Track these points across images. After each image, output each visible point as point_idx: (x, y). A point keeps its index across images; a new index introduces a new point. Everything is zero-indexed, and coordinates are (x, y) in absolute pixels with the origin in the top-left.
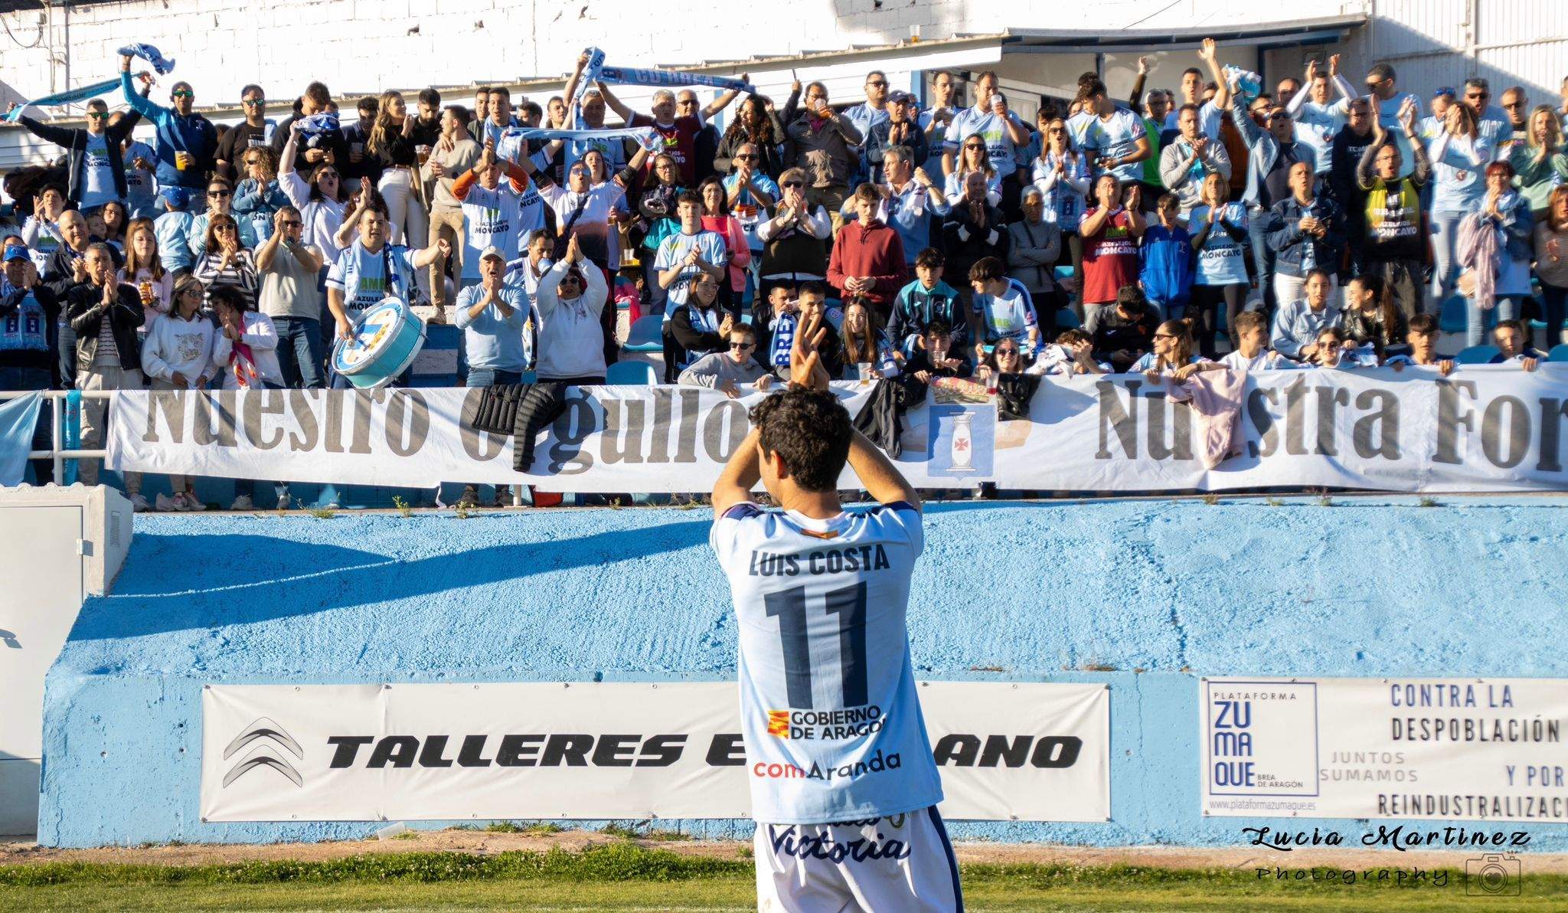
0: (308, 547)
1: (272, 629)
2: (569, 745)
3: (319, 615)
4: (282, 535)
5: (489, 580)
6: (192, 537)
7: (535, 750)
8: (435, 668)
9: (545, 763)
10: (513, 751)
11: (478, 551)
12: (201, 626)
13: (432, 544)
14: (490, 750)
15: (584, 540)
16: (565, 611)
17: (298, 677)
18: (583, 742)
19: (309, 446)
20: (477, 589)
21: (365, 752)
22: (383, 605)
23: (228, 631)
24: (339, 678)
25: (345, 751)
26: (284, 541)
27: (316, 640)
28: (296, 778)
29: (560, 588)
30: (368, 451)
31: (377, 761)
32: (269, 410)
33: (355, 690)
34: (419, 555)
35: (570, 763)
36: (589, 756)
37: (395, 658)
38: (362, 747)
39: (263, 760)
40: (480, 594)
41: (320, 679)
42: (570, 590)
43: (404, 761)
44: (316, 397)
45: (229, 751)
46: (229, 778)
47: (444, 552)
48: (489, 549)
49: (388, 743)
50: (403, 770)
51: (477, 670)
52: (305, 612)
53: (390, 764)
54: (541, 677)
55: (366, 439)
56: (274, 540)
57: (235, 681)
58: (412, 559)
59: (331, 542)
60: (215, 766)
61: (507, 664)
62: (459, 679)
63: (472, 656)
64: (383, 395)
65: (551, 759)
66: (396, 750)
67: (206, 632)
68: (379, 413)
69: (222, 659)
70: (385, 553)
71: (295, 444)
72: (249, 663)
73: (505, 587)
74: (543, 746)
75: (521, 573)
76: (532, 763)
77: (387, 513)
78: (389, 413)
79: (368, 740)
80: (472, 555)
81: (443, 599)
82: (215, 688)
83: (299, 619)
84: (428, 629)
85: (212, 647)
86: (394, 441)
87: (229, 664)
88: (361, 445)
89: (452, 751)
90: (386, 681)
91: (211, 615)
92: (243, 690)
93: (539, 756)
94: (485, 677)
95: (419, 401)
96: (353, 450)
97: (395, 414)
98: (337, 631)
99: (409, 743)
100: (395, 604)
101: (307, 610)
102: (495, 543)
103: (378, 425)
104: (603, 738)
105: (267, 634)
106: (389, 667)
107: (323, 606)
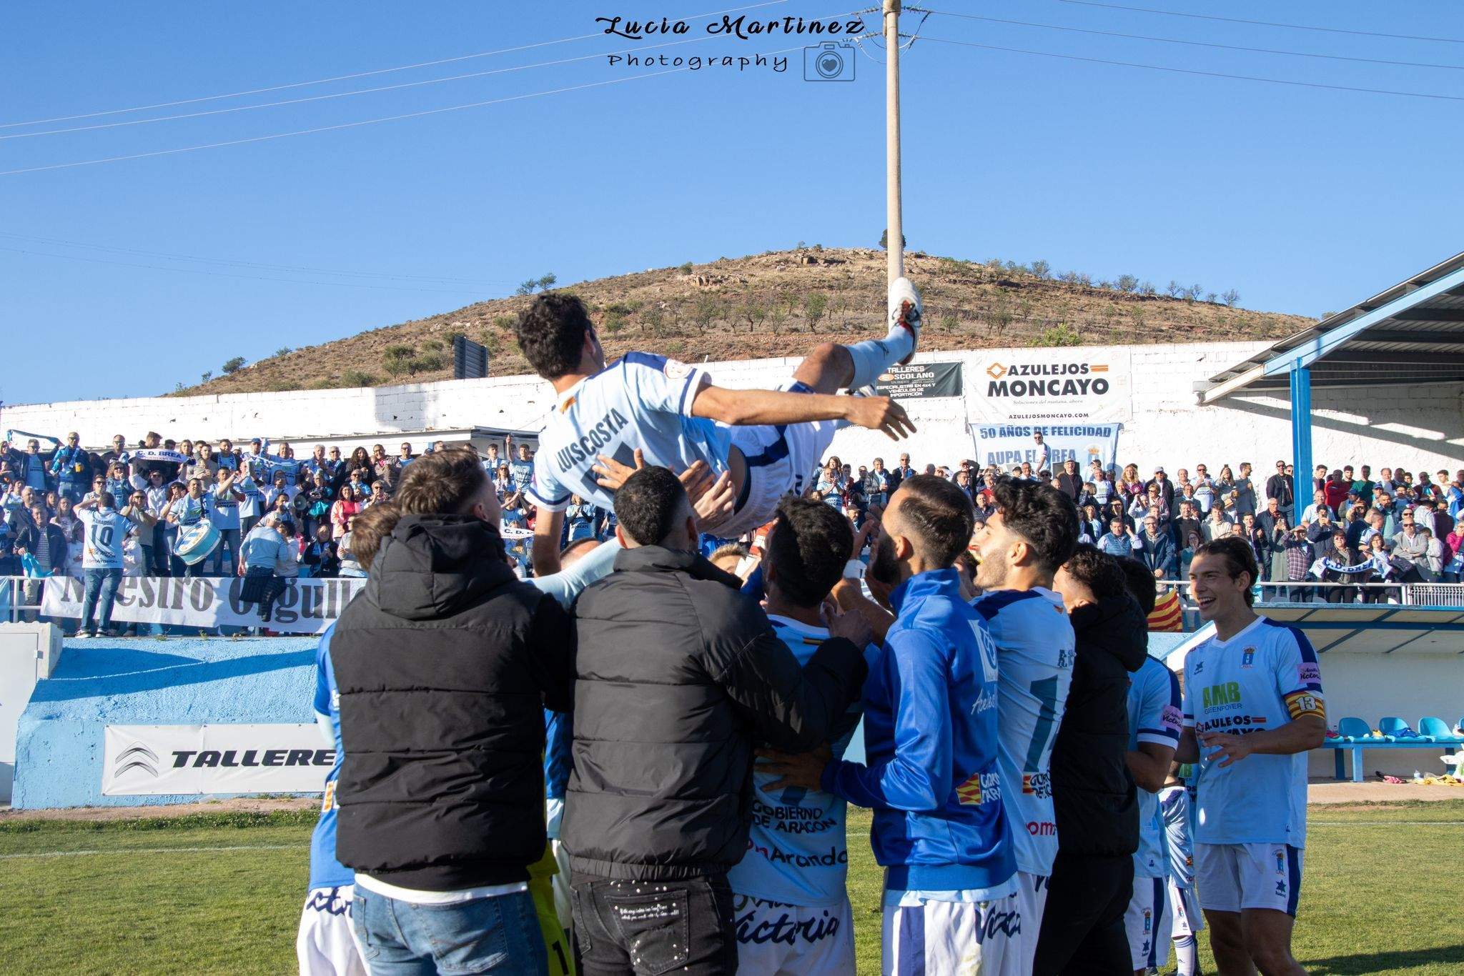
0: (156, 655)
1: (140, 696)
2: (300, 755)
3: (165, 689)
4: (141, 649)
5: (253, 672)
6: (93, 650)
7: (282, 758)
8: (229, 717)
9: (287, 764)
10: (270, 758)
11: (246, 658)
12: (101, 694)
13: (222, 654)
14: (259, 758)
15: (300, 653)
16: (295, 688)
17: (157, 721)
18: (307, 754)
19: (149, 605)
20: (247, 677)
21: (192, 759)
22: (199, 685)
23: (116, 698)
24: (179, 721)
25: (181, 759)
26: (142, 652)
27: (164, 703)
28: (155, 772)
29: (291, 677)
30: (182, 608)
31: (199, 763)
32: (128, 587)
33: (187, 728)
34: (214, 660)
35: (301, 764)
36: (310, 761)
37: (207, 711)
38: (191, 756)
39: (137, 764)
40: (250, 679)
41: (168, 722)
42: (296, 677)
43: (213, 763)
44: (154, 581)
45: (118, 759)
46: (118, 773)
47: (229, 658)
48: (252, 657)
49: (205, 754)
50: (212, 768)
51: (252, 718)
52: (157, 688)
53: (205, 765)
54: (286, 721)
55: (180, 602)
56: (137, 651)
57: (123, 723)
58: (211, 662)
59: (167, 652)
60: (110, 766)
61: (266, 714)
62: (243, 722)
63: (248, 711)
64: (190, 581)
65: (291, 762)
66: (209, 758)
67: (105, 698)
68: (187, 589)
69: (114, 712)
70: (197, 658)
71: (141, 603)
72: (129, 714)
73: (262, 675)
74: (286, 756)
75: (270, 669)
76: (280, 764)
77: (195, 639)
78: (192, 590)
79: (194, 753)
80: (243, 660)
81: (230, 682)
82: (111, 727)
83: (154, 691)
84: (223, 696)
85: (108, 705)
86: (195, 602)
87: (118, 715)
88: (177, 605)
89: (238, 759)
90: (204, 723)
91: (107, 689)
92: (126, 728)
93: (285, 761)
94: (257, 721)
95: (208, 584)
96: (173, 607)
97: (196, 589)
98: (175, 697)
99: (216, 755)
100: (205, 684)
101: (159, 686)
102: (254, 654)
103: (187, 595)
104: (318, 751)
105: (137, 699)
106: (205, 715)
107: (166, 685)
